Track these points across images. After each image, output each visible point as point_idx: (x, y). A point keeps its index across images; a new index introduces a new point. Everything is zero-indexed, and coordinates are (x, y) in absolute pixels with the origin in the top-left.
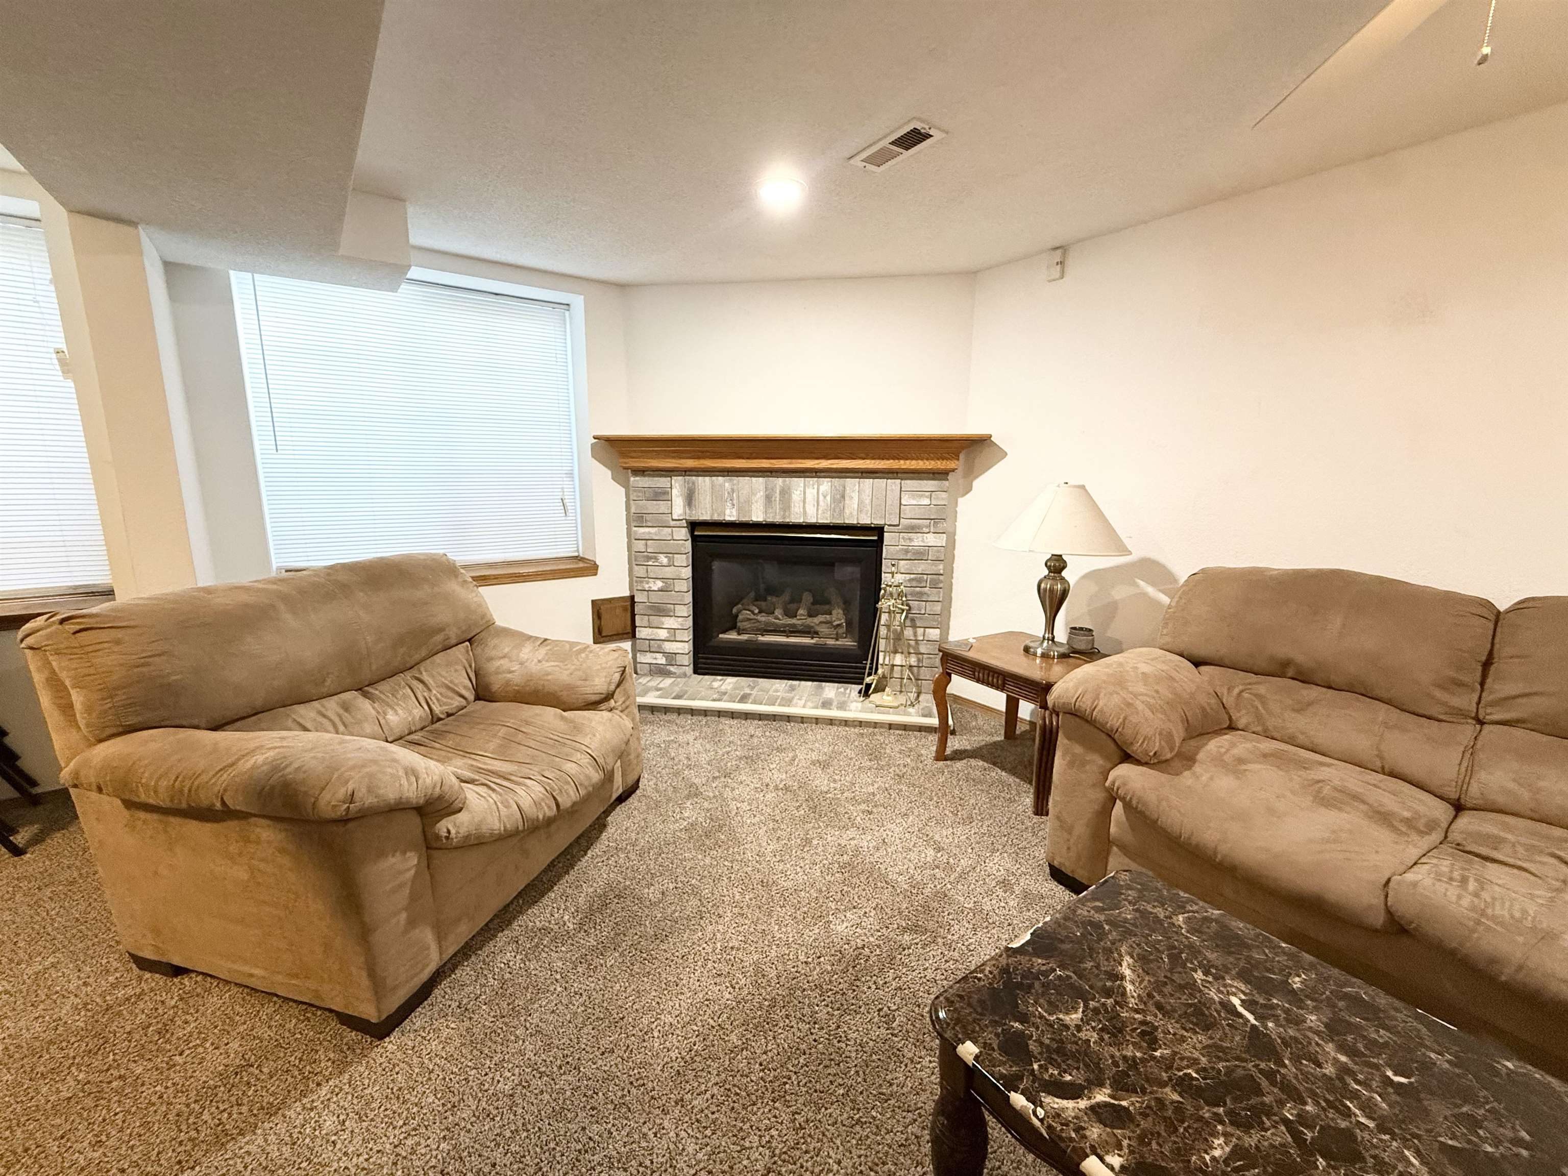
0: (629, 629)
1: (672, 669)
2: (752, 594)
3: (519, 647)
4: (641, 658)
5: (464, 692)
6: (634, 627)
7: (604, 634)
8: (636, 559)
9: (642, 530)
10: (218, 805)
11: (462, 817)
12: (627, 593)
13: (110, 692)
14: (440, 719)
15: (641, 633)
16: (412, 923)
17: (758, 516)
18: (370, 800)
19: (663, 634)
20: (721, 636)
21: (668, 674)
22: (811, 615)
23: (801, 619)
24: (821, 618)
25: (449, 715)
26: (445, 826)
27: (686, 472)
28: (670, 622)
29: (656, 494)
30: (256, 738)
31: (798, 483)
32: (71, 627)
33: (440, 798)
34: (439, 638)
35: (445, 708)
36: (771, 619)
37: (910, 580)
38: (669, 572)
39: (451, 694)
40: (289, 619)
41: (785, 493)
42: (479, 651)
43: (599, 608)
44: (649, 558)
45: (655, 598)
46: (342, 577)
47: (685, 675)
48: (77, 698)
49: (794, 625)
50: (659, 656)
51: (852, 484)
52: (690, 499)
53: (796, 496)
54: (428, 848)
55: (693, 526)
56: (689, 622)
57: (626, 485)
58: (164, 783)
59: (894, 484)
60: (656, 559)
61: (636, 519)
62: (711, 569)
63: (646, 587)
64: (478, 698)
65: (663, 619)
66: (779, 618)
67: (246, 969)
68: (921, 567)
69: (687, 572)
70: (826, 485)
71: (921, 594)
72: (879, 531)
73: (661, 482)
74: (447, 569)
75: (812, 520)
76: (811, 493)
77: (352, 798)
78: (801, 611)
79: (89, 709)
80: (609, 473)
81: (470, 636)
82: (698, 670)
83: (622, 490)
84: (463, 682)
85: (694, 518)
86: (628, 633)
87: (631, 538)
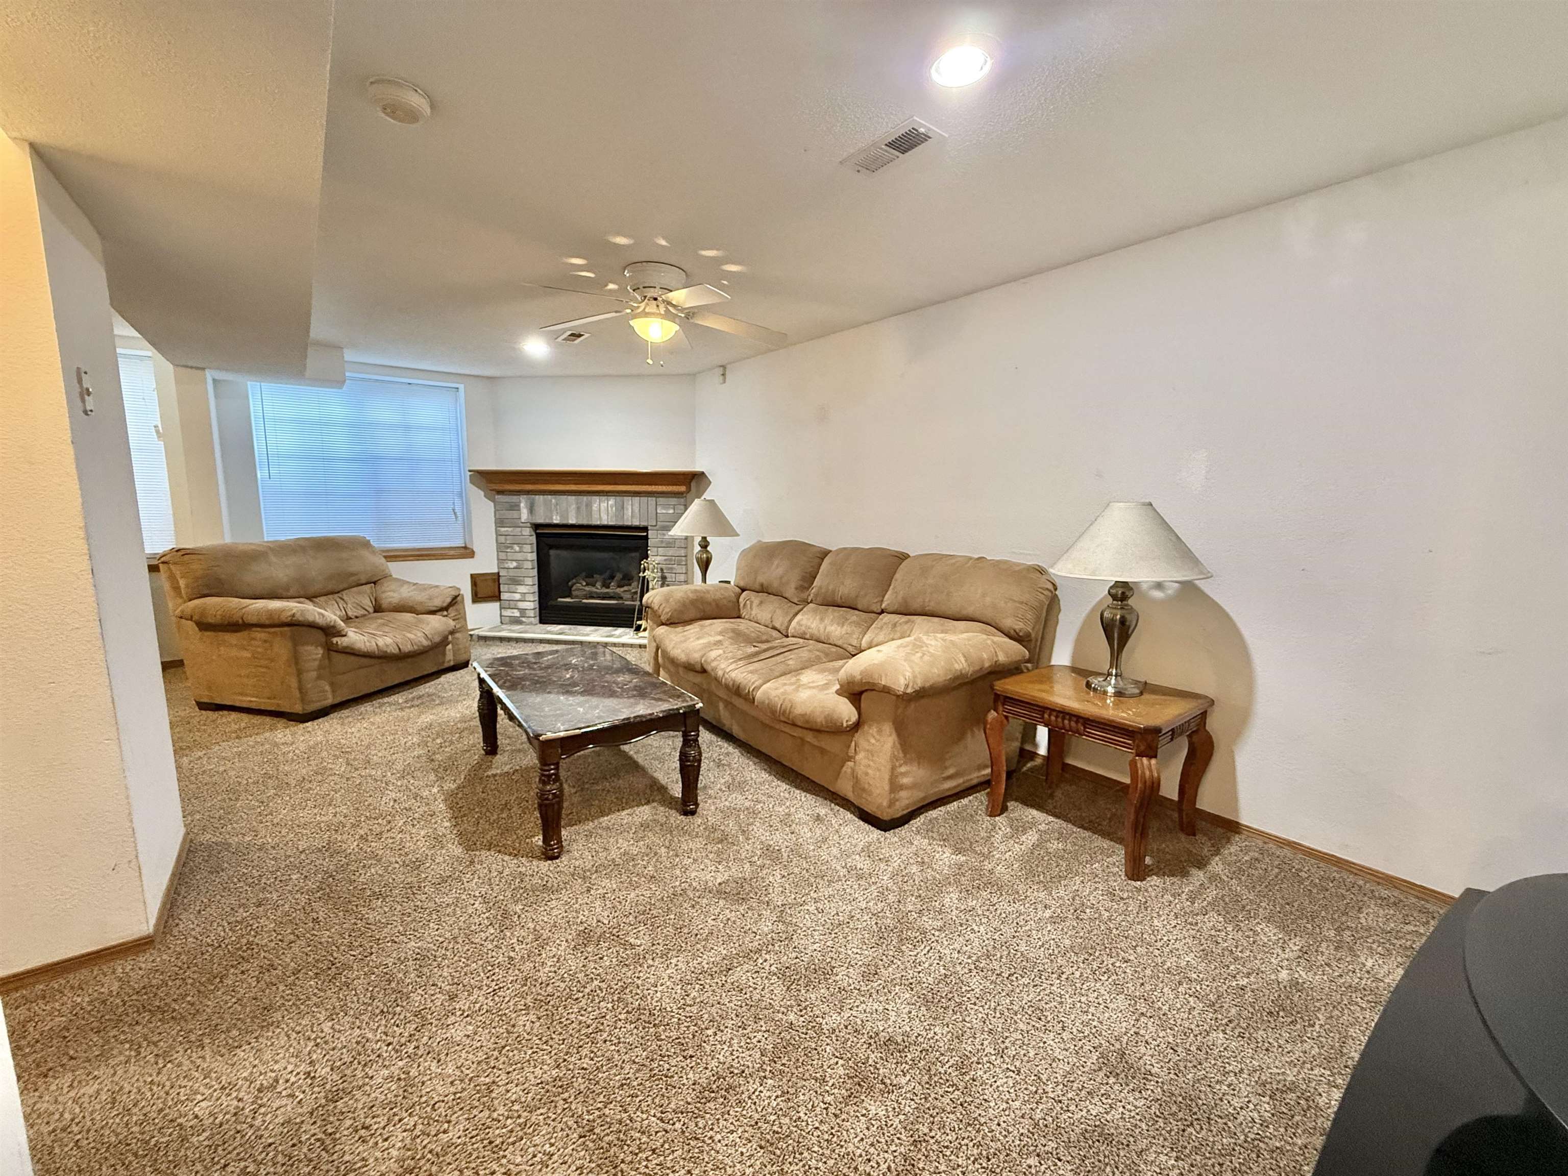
0: (497, 594)
1: (524, 619)
2: (584, 574)
3: (402, 586)
4: (505, 613)
5: (367, 608)
6: (500, 592)
7: (479, 595)
8: (501, 547)
9: (503, 529)
10: (240, 621)
11: (343, 639)
12: (496, 571)
13: (197, 579)
15: (504, 596)
16: (319, 677)
17: (572, 521)
18: (301, 619)
19: (517, 596)
20: (560, 600)
21: (521, 623)
22: (620, 586)
23: (613, 589)
24: (626, 588)
25: (357, 617)
26: (335, 640)
27: (528, 492)
28: (522, 589)
29: (511, 506)
31: (596, 500)
32: (180, 553)
34: (354, 580)
35: (355, 614)
36: (594, 589)
37: (666, 560)
38: (519, 556)
39: (359, 607)
40: (273, 559)
41: (589, 506)
42: (378, 588)
43: (476, 579)
44: (508, 547)
45: (512, 573)
46: (301, 543)
47: (531, 624)
48: (182, 583)
49: (607, 593)
50: (516, 611)
51: (628, 501)
52: (531, 510)
53: (595, 507)
54: (328, 649)
55: (536, 527)
56: (536, 588)
57: (493, 501)
58: (219, 613)
59: (652, 501)
60: (512, 548)
61: (500, 522)
62: (549, 556)
63: (506, 566)
64: (375, 611)
65: (518, 587)
66: (599, 589)
68: (671, 552)
69: (534, 556)
70: (612, 501)
71: (672, 569)
72: (645, 529)
73: (514, 499)
74: (366, 544)
75: (605, 523)
76: (604, 505)
77: (293, 615)
78: (613, 583)
79: (187, 586)
80: (482, 493)
81: (376, 579)
82: (543, 621)
83: (492, 504)
84: (368, 603)
85: (534, 521)
86: (496, 597)
87: (498, 534)
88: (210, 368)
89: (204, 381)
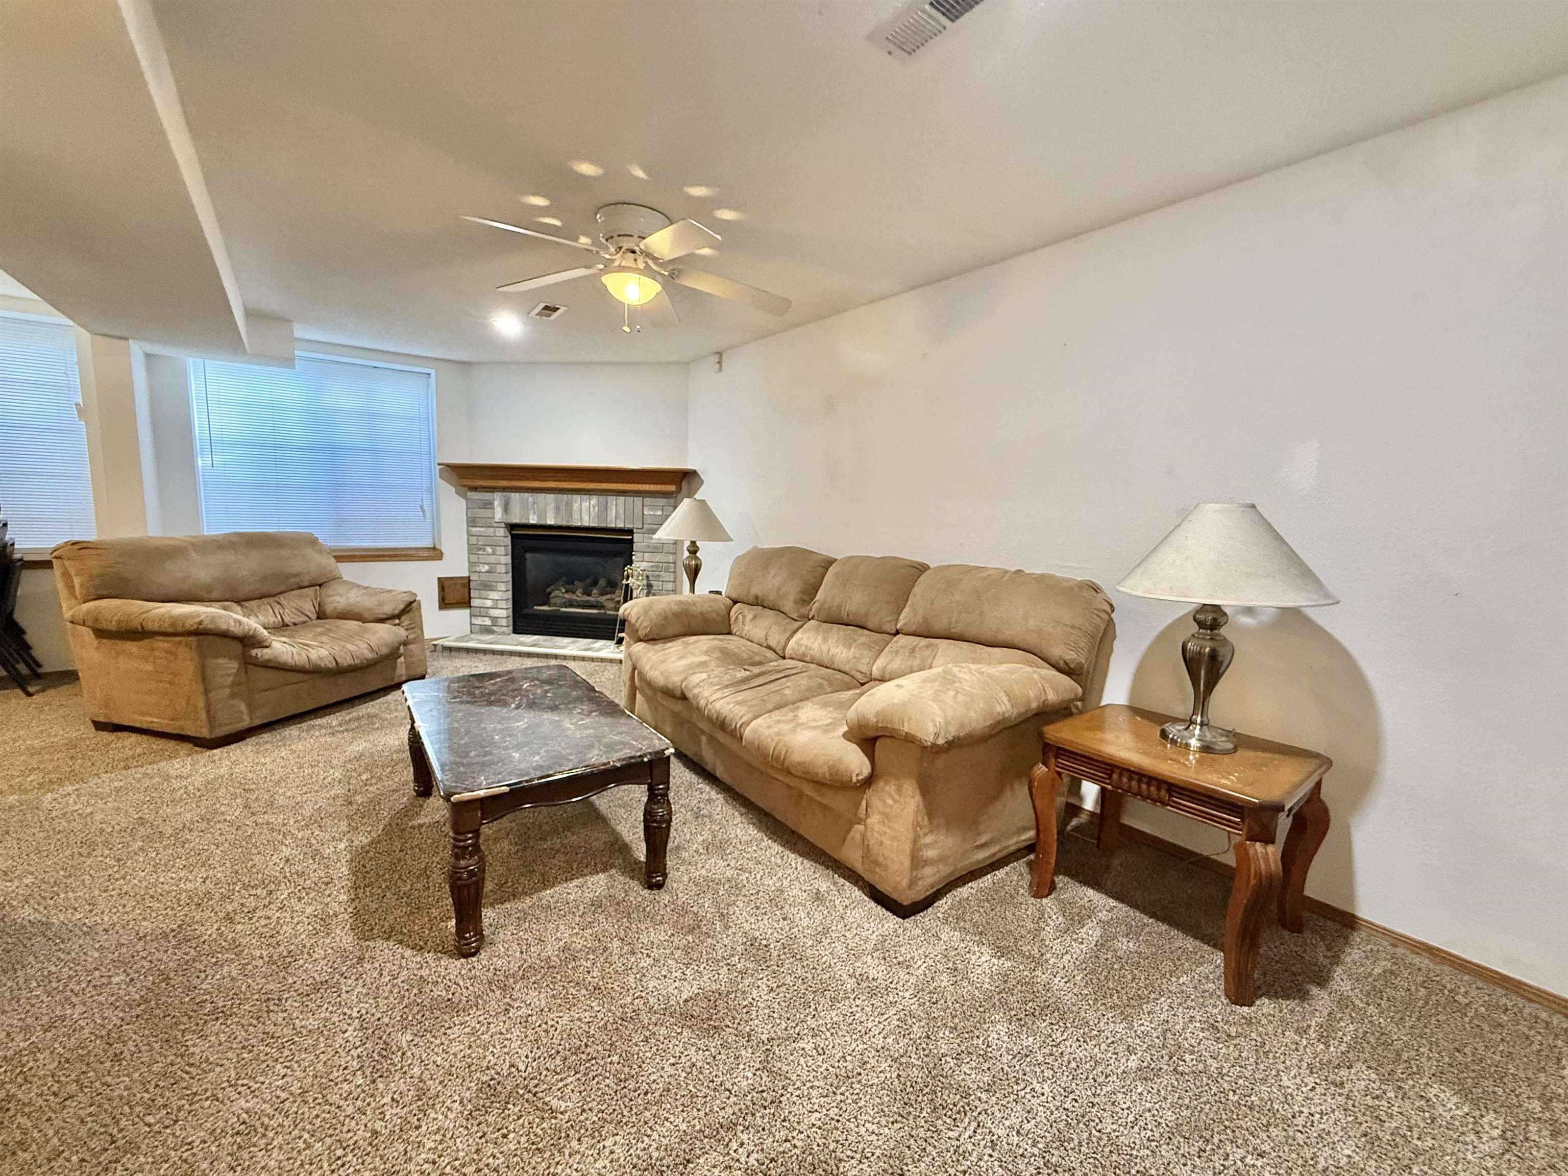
0: (467, 600)
1: (495, 628)
2: (559, 578)
3: (351, 589)
4: (475, 621)
5: (309, 614)
6: (470, 598)
7: (447, 601)
8: (473, 549)
9: (475, 529)
10: (139, 628)
11: (265, 650)
12: (466, 574)
13: (92, 578)
14: (287, 626)
15: (475, 602)
16: (233, 696)
17: (550, 522)
19: (489, 603)
20: (536, 607)
21: (492, 632)
22: (602, 594)
23: (595, 597)
24: (608, 596)
25: (295, 624)
26: (254, 652)
27: (504, 489)
28: (494, 595)
29: (486, 504)
31: (577, 498)
32: (76, 547)
33: (254, 637)
34: (297, 580)
35: (293, 620)
36: (574, 597)
37: (652, 567)
38: (492, 559)
39: (298, 613)
40: (194, 556)
41: (569, 505)
42: (324, 590)
43: (444, 584)
44: (480, 549)
45: (484, 578)
46: (233, 539)
47: (503, 633)
48: (77, 581)
49: (589, 601)
50: (487, 619)
51: (612, 500)
52: (506, 508)
53: (576, 506)
54: (246, 663)
55: (512, 527)
56: (510, 594)
57: (465, 498)
58: (116, 618)
59: (638, 500)
60: (484, 550)
61: (472, 522)
62: (525, 559)
63: (478, 569)
64: (318, 618)
65: (490, 593)
66: (579, 596)
68: (658, 557)
69: (508, 559)
70: (594, 500)
71: (658, 576)
72: (630, 532)
73: (487, 496)
74: (312, 542)
75: (586, 524)
76: (585, 505)
78: (595, 591)
79: (82, 585)
80: (453, 489)
81: (320, 582)
82: (516, 631)
83: (464, 501)
84: (309, 607)
85: (509, 521)
86: (465, 603)
87: (470, 535)
88: (134, 338)
89: (128, 354)
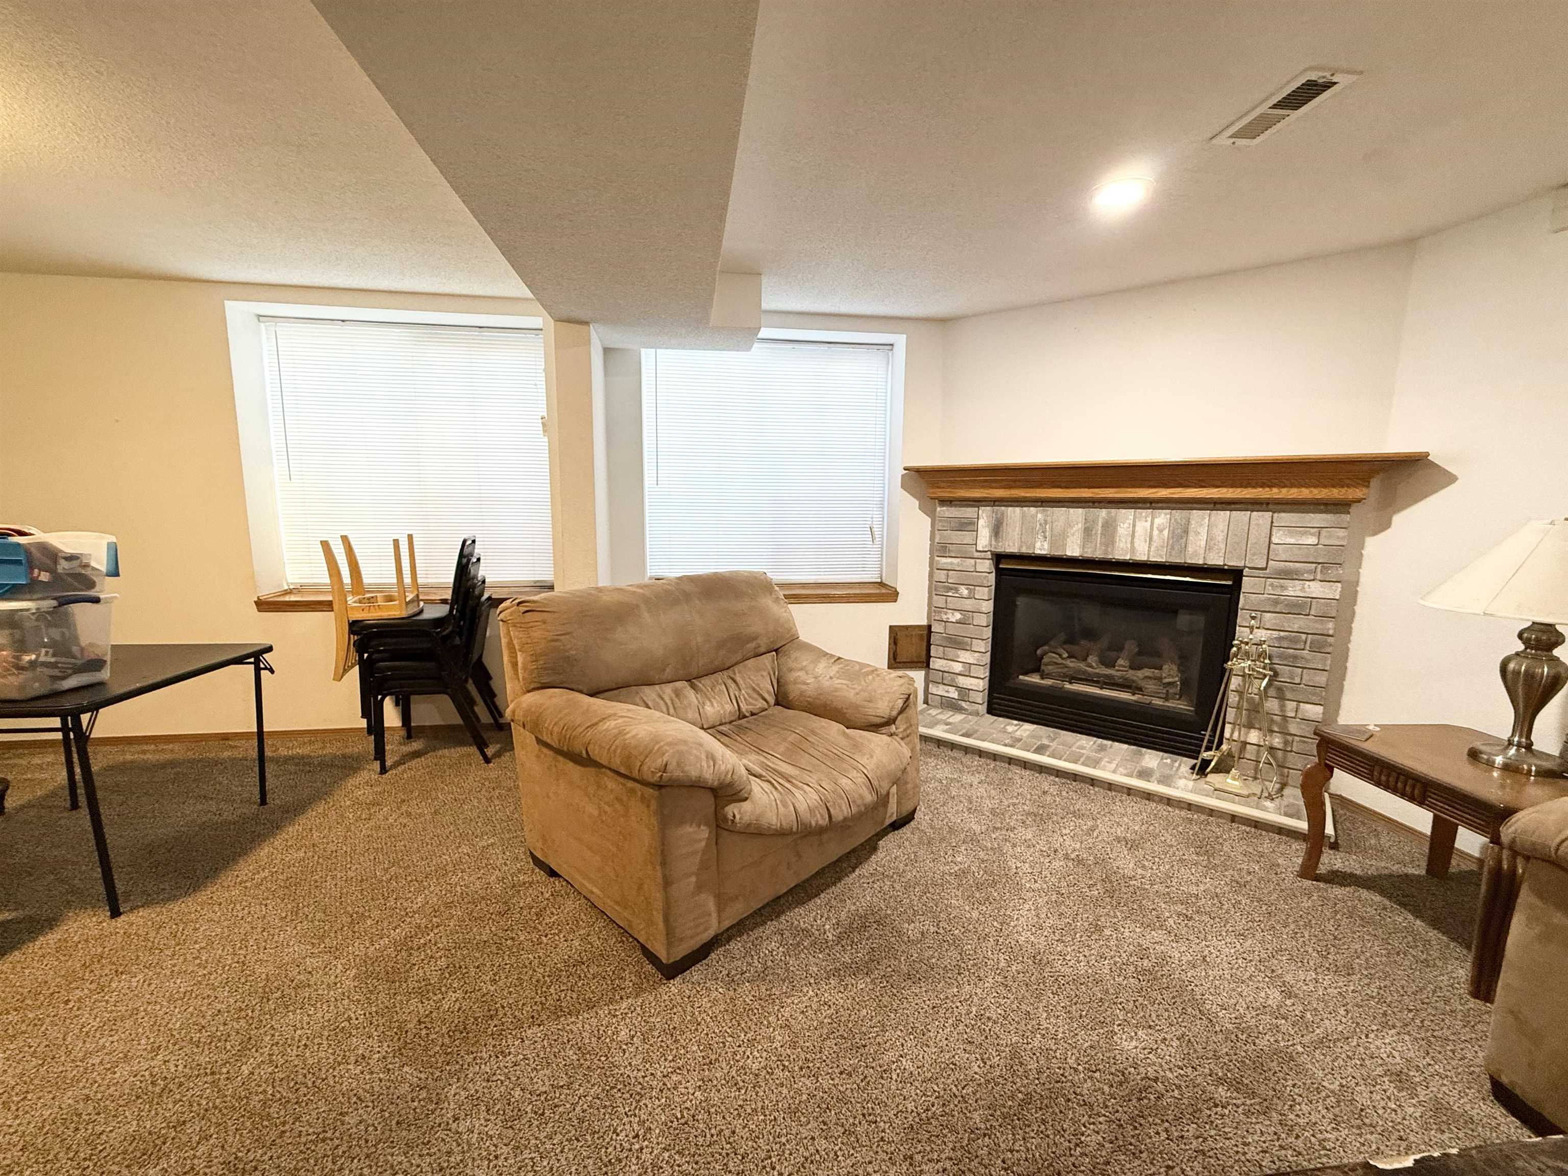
0: (924, 658)
1: (964, 704)
2: (1062, 636)
3: (815, 662)
4: (933, 689)
5: (766, 696)
6: (929, 657)
7: (898, 660)
8: (936, 588)
9: (944, 560)
10: (584, 755)
11: (746, 806)
12: (924, 622)
13: (535, 657)
14: (745, 717)
15: (936, 664)
16: (700, 888)
17: (1073, 550)
18: (678, 774)
19: (958, 667)
20: (1021, 677)
21: (960, 709)
22: (1134, 667)
23: (1121, 669)
24: (1147, 672)
25: (753, 714)
26: (733, 810)
27: (994, 502)
28: (965, 656)
29: (964, 524)
30: (612, 707)
31: (1126, 516)
32: (522, 609)
33: (731, 785)
34: (751, 646)
35: (750, 707)
36: (1082, 666)
37: (1280, 639)
38: (969, 604)
39: (756, 696)
40: (645, 617)
41: (1110, 528)
42: (783, 661)
43: (896, 634)
44: (949, 589)
45: (952, 629)
46: (688, 587)
47: (977, 714)
48: (520, 659)
49: (1111, 676)
50: (952, 689)
51: (1199, 517)
52: (997, 530)
53: (1123, 529)
54: (717, 826)
55: (999, 558)
56: (987, 658)
57: (931, 514)
59: (1261, 519)
60: (957, 590)
61: (939, 549)
62: (1014, 606)
63: (944, 617)
64: (777, 703)
65: (959, 652)
66: (1092, 666)
67: (590, 886)
68: (1298, 623)
69: (988, 606)
70: (1162, 518)
71: (1295, 657)
72: (1237, 574)
73: (969, 512)
75: (1142, 557)
76: (1143, 525)
77: (665, 768)
78: (1121, 662)
79: (525, 667)
80: (917, 503)
81: (776, 648)
82: (991, 711)
83: (928, 520)
84: (767, 687)
85: (1000, 550)
86: (924, 663)
87: (933, 567)
88: (596, 321)
89: (588, 342)
